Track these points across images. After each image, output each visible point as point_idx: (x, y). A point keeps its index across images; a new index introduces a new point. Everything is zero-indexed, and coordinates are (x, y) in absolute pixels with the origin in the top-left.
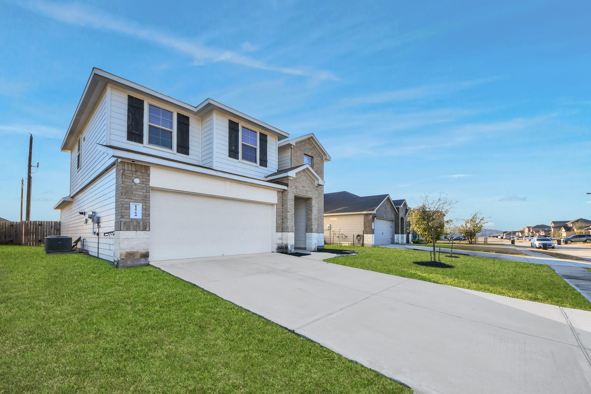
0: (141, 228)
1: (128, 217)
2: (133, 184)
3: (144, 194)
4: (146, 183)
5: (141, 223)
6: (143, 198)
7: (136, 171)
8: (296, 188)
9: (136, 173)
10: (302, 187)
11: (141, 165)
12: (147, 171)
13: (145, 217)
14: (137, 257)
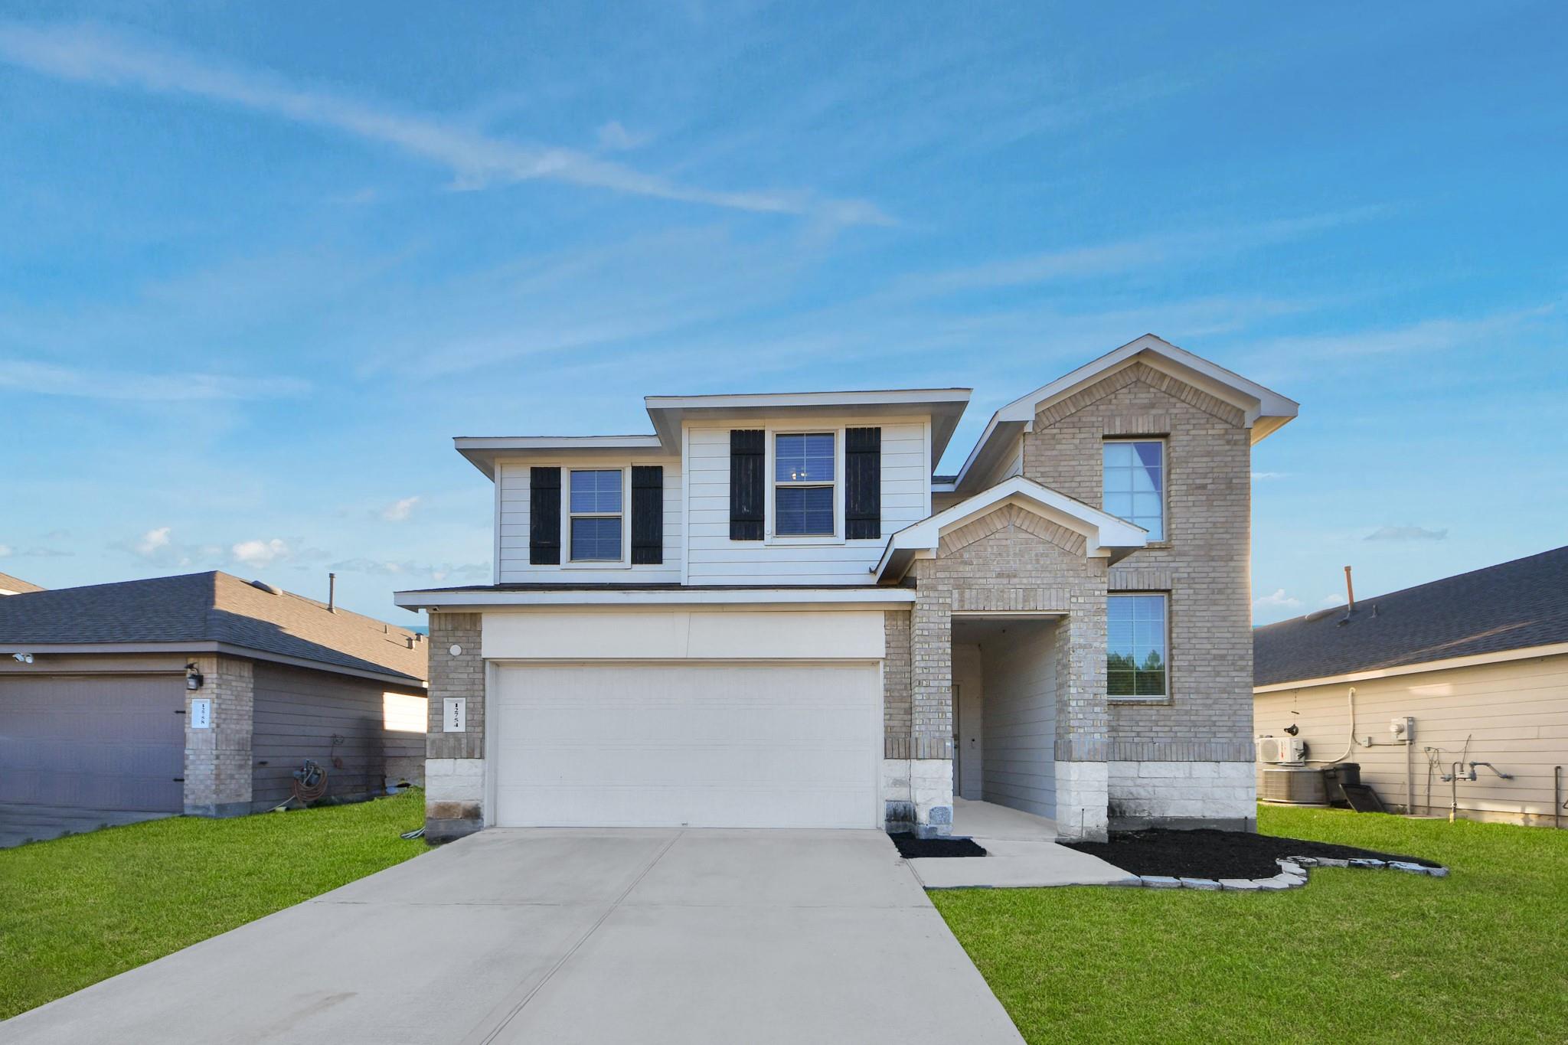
0: (464, 754)
1: (439, 729)
2: (449, 657)
3: (471, 676)
4: (475, 652)
5: (464, 741)
6: (469, 687)
7: (455, 629)
8: (962, 585)
9: (454, 633)
10: (1000, 575)
11: (464, 614)
12: (475, 626)
13: (473, 729)
14: (458, 816)
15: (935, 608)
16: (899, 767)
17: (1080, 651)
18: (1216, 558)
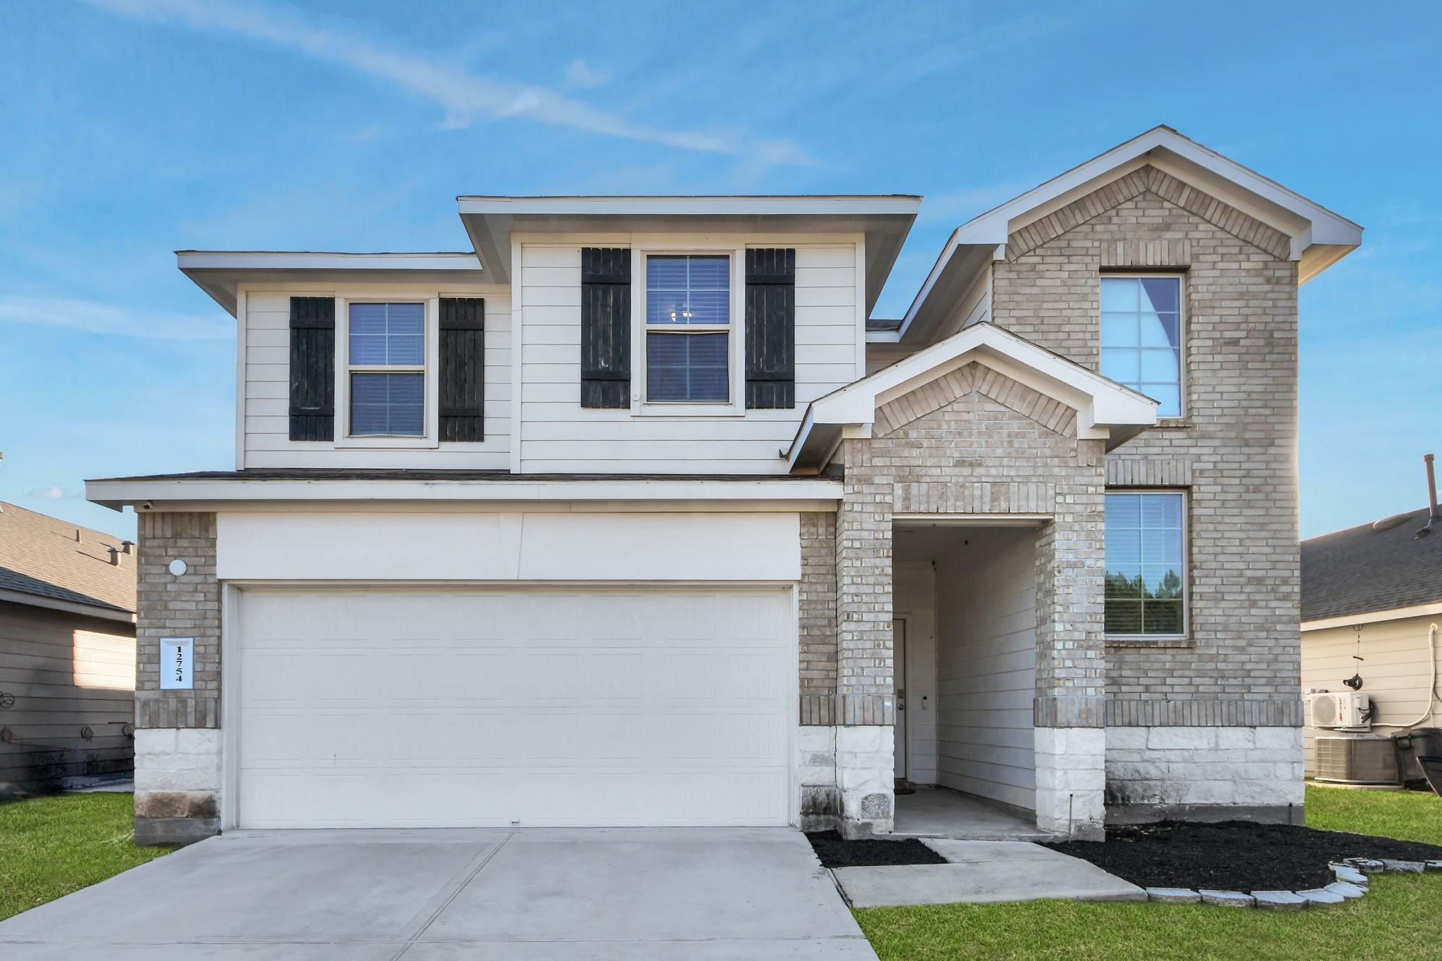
0: (191, 721)
1: (154, 685)
2: (168, 578)
3: (201, 606)
4: (207, 570)
5: (191, 703)
6: (197, 622)
7: (176, 536)
8: (908, 477)
9: (176, 542)
10: (959, 463)
11: (191, 514)
12: (207, 531)
13: (204, 684)
14: (182, 813)
15: (870, 508)
16: (819, 738)
17: (1069, 572)
18: (1251, 442)
